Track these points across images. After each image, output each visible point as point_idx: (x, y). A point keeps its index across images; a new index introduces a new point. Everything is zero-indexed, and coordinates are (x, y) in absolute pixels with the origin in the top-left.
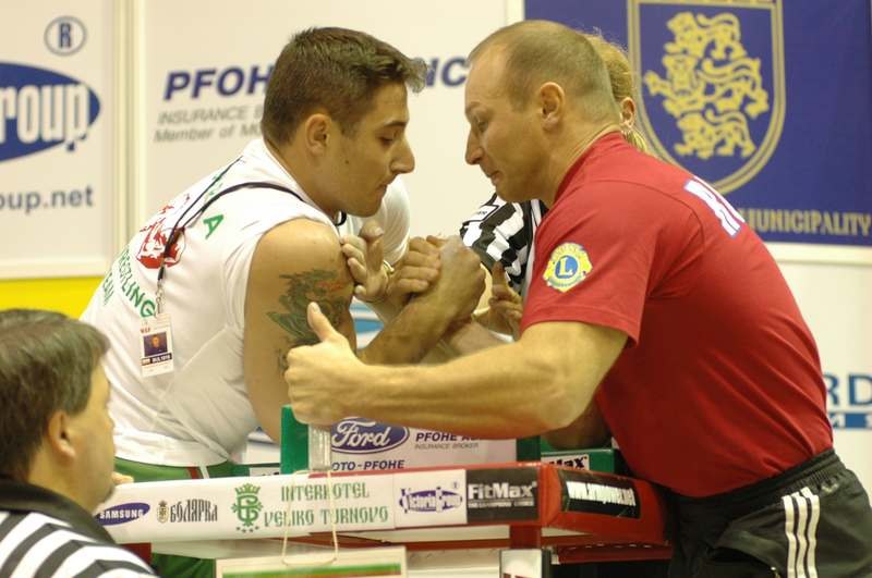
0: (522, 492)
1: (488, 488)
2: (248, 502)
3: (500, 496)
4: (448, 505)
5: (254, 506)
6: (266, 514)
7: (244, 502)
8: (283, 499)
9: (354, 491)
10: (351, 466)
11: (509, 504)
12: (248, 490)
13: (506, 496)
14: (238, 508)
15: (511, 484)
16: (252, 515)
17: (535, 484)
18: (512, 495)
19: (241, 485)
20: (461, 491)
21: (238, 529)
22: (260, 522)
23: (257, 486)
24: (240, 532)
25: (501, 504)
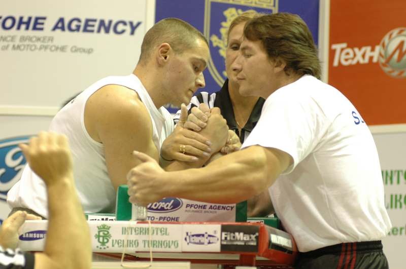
0: (250, 238)
1: (232, 234)
2: (104, 233)
3: (238, 239)
4: (211, 242)
5: (107, 236)
6: (113, 241)
7: (101, 234)
8: (123, 233)
9: (161, 232)
10: (153, 219)
11: (243, 244)
12: (104, 228)
13: (242, 239)
14: (98, 236)
15: (245, 233)
16: (105, 241)
17: (257, 234)
18: (245, 239)
19: (100, 225)
20: (218, 235)
21: (98, 247)
22: (109, 244)
23: (109, 225)
24: (98, 249)
25: (239, 243)
